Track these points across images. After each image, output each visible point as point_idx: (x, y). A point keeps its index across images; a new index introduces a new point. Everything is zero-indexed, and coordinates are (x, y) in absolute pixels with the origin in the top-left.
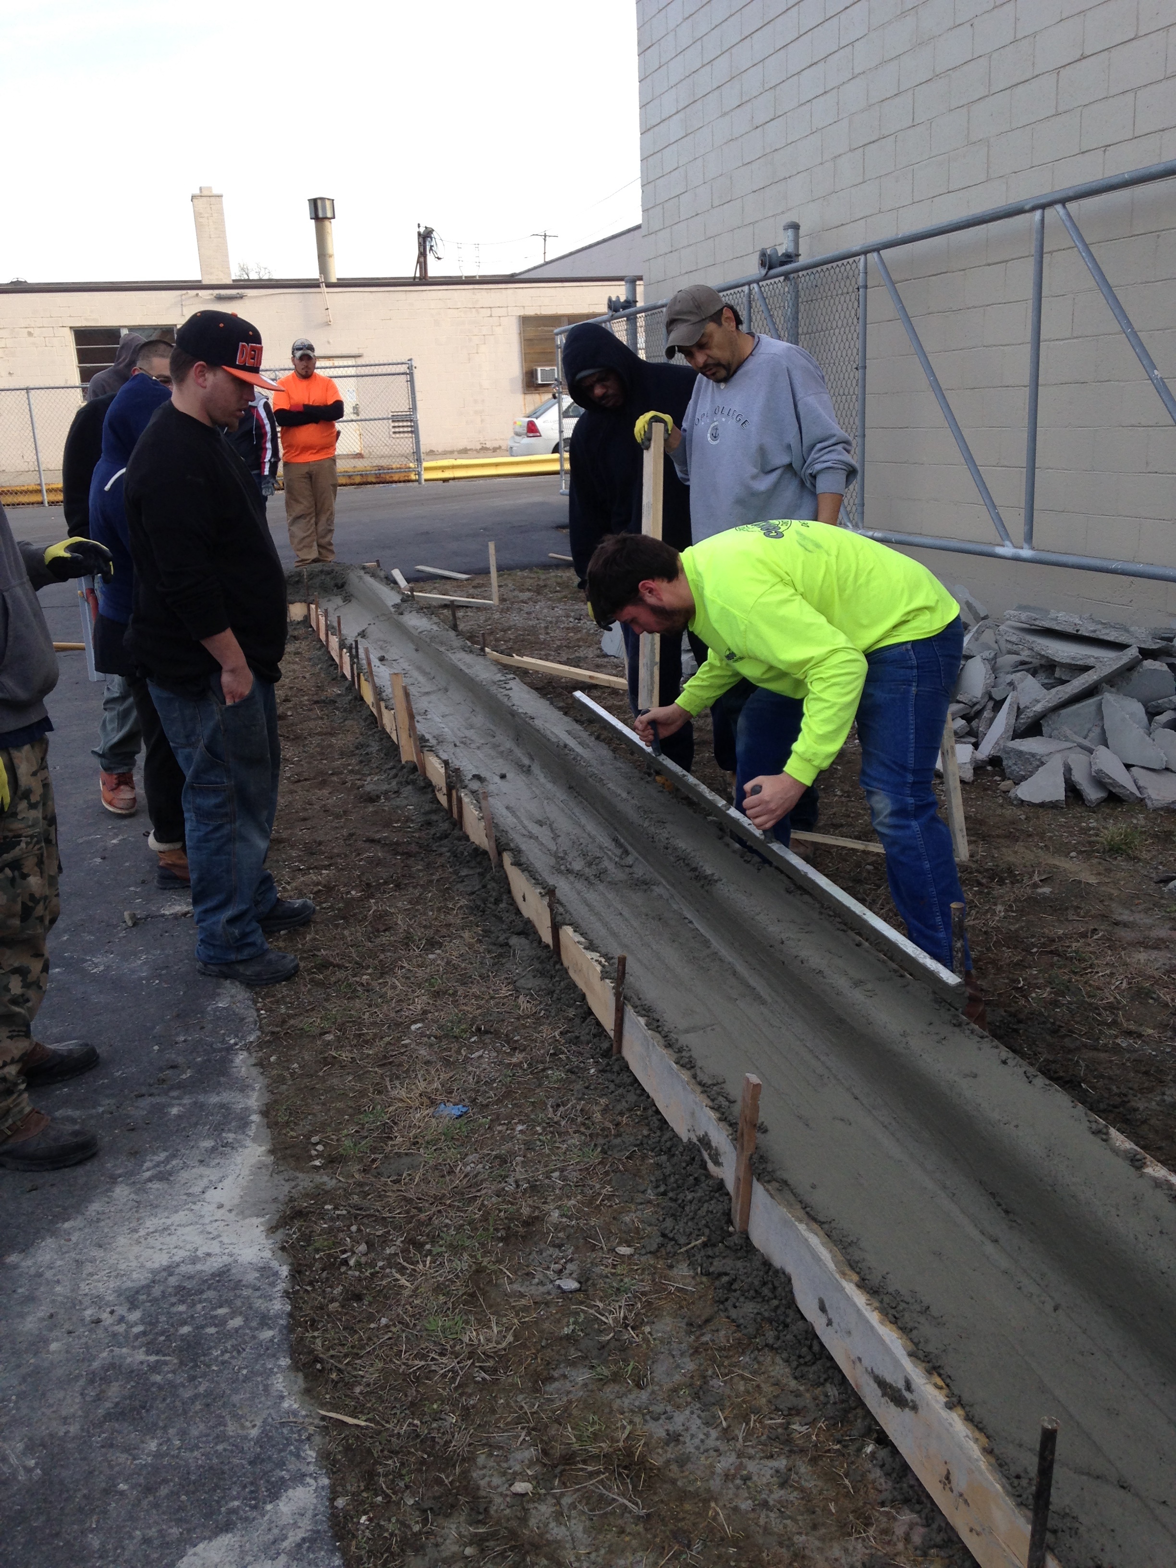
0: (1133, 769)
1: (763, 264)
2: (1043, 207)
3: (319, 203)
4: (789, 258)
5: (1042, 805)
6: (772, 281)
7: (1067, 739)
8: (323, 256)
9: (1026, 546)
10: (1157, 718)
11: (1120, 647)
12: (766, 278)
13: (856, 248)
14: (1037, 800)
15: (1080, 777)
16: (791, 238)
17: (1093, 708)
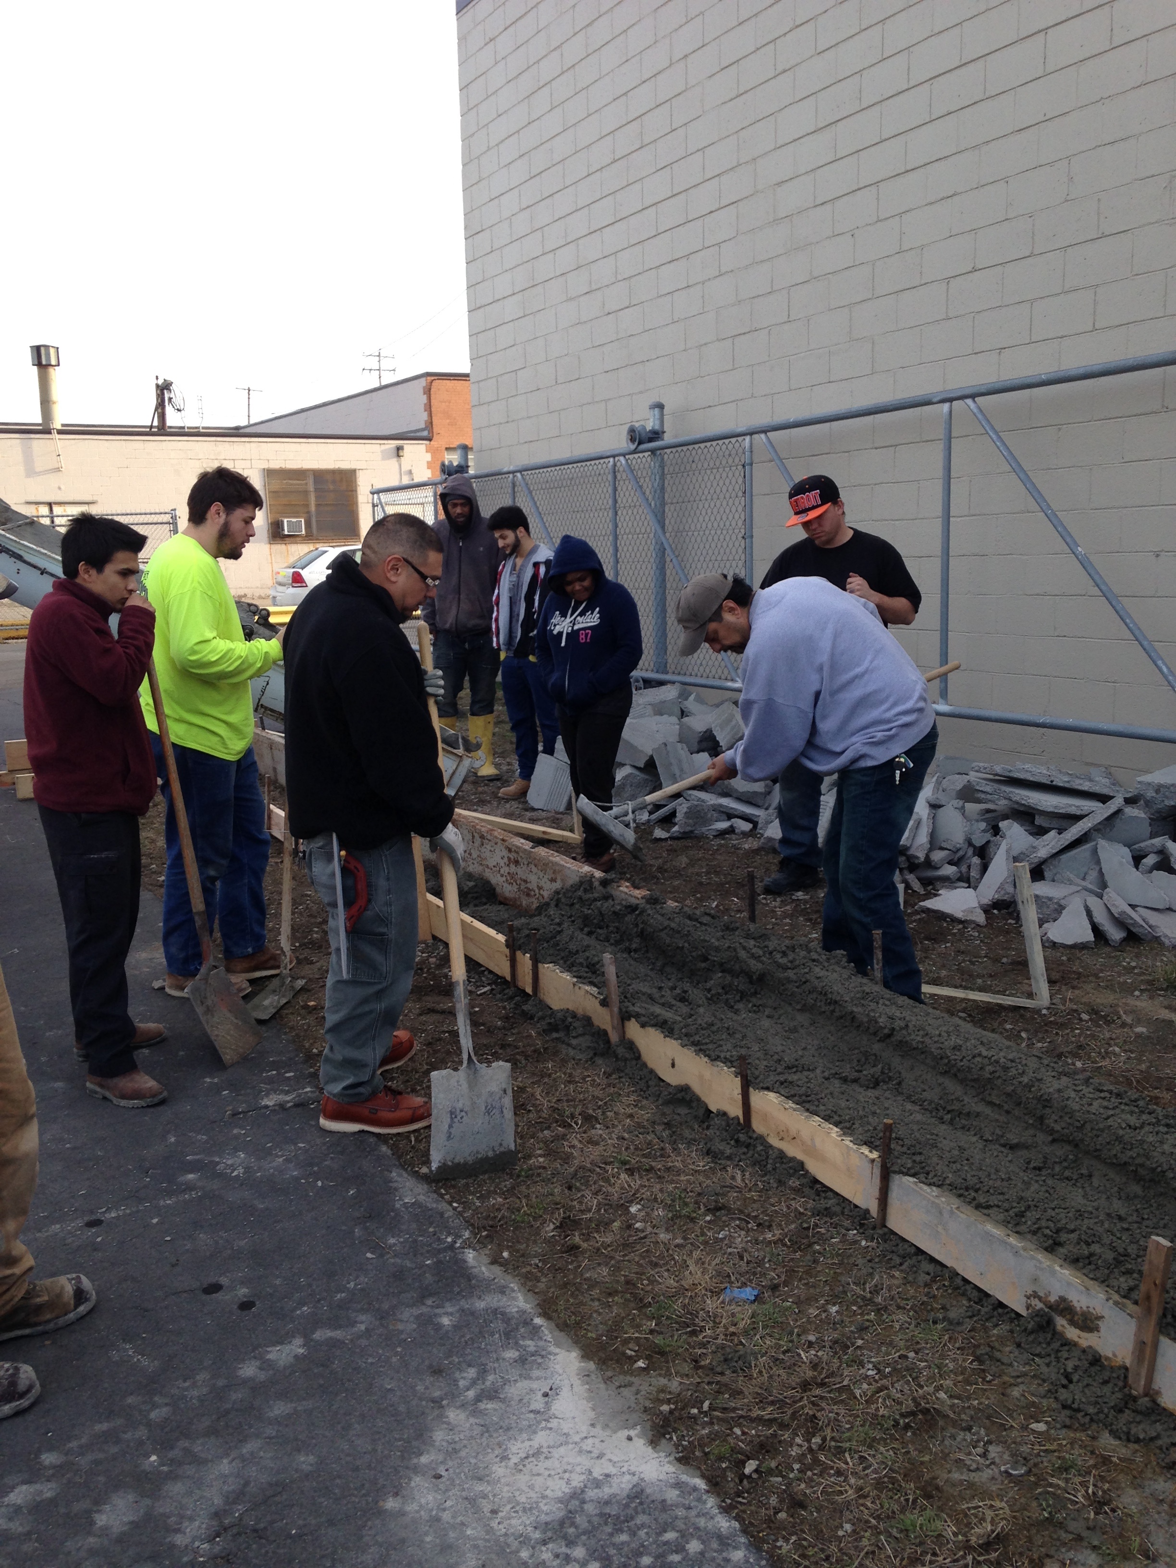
0: (1138, 909)
1: (632, 440)
2: (951, 400)
3: (43, 350)
4: (656, 435)
5: (1074, 946)
6: (641, 455)
7: (1071, 883)
8: (46, 402)
9: (941, 700)
10: (1144, 861)
11: (1104, 799)
12: (634, 452)
13: (740, 429)
14: (1070, 942)
15: (1101, 917)
16: (657, 416)
17: (1088, 854)
